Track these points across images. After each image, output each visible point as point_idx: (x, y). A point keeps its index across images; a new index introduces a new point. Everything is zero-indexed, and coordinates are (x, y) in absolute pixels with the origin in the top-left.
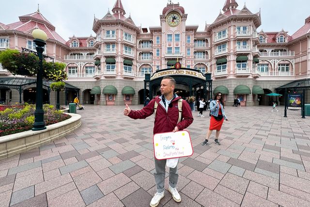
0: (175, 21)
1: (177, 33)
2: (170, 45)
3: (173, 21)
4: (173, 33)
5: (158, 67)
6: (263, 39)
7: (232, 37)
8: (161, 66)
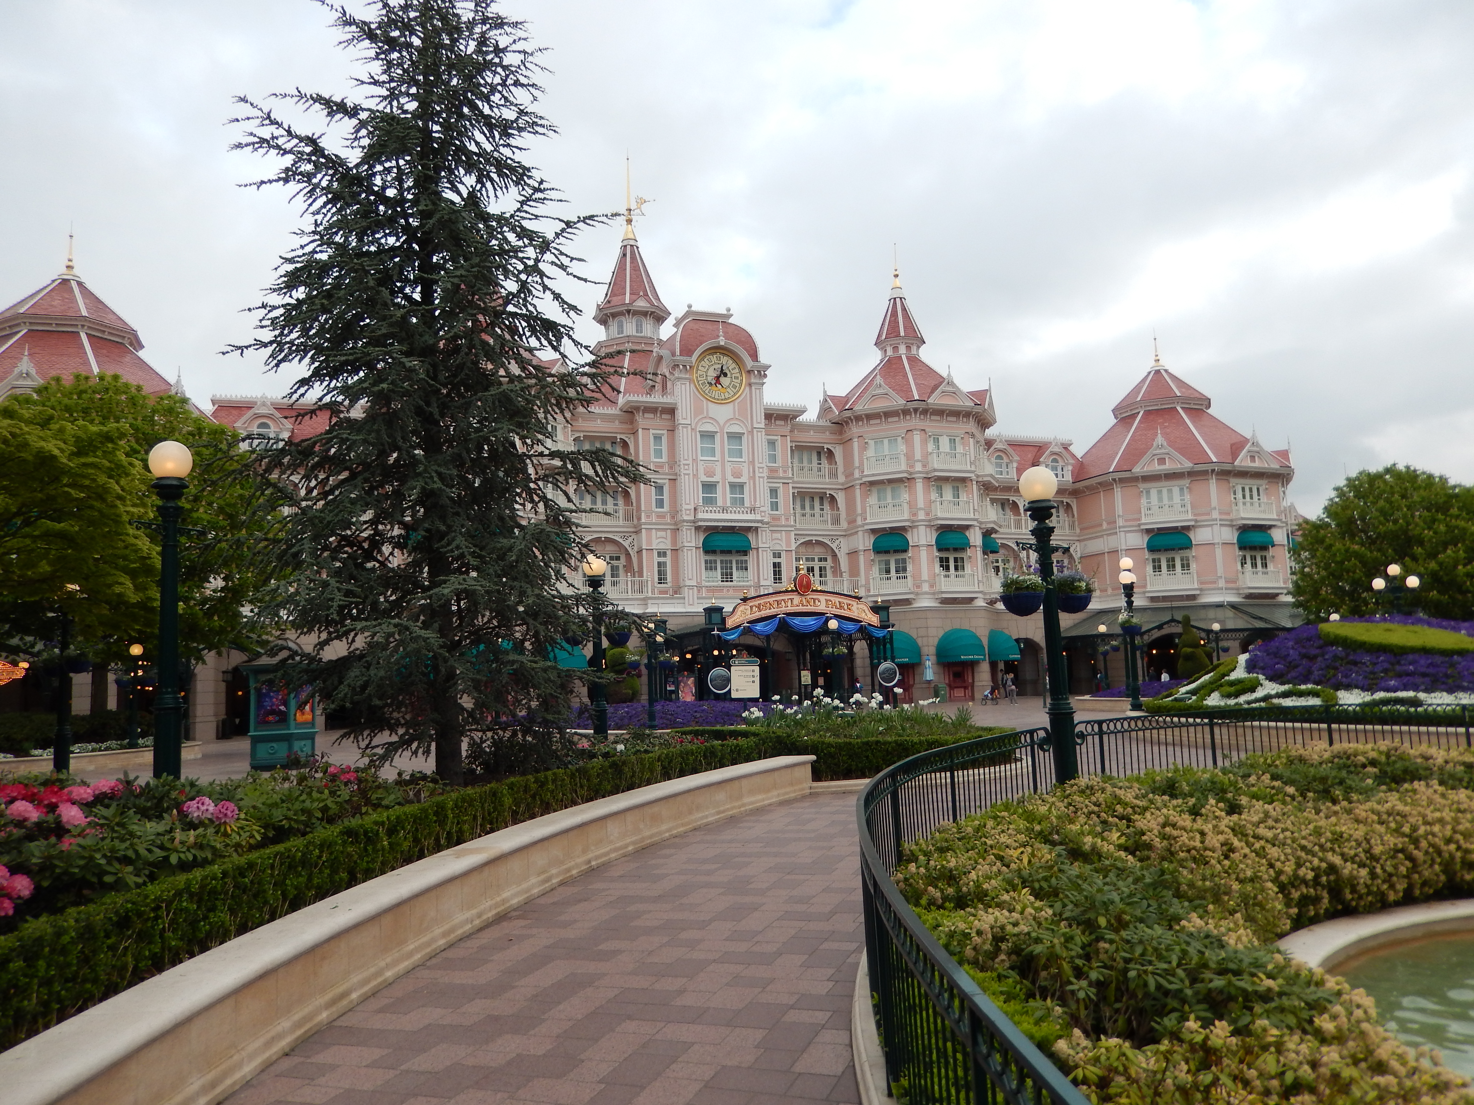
0: (724, 381)
1: (736, 429)
2: (709, 473)
3: (717, 379)
4: (721, 428)
5: (662, 554)
6: (1004, 465)
7: (918, 467)
8: (675, 551)
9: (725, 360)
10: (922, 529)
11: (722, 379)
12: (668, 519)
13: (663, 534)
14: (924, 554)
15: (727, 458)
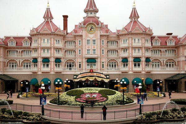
0: (92, 30)
1: (94, 39)
2: (89, 48)
3: (91, 29)
4: (91, 39)
5: (80, 63)
6: (157, 42)
7: (130, 45)
8: (82, 62)
9: (93, 26)
10: (130, 58)
11: (92, 29)
12: (81, 56)
13: (80, 59)
14: (130, 63)
15: (92, 44)
